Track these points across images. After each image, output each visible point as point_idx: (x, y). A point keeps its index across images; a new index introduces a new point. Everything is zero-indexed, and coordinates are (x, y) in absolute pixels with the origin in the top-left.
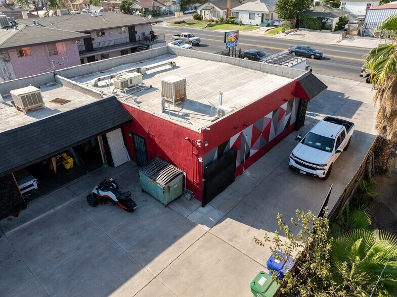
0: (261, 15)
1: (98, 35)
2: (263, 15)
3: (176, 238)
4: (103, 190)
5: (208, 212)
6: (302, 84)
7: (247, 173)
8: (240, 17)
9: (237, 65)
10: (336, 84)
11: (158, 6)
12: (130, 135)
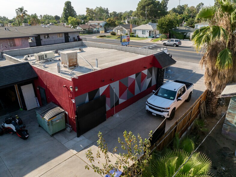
0: (149, 32)
1: (45, 37)
2: (150, 31)
3: (49, 159)
4: (7, 124)
5: (80, 141)
6: (157, 58)
7: (117, 115)
8: (137, 33)
9: (121, 50)
10: (188, 65)
11: (92, 28)
12: (38, 88)
